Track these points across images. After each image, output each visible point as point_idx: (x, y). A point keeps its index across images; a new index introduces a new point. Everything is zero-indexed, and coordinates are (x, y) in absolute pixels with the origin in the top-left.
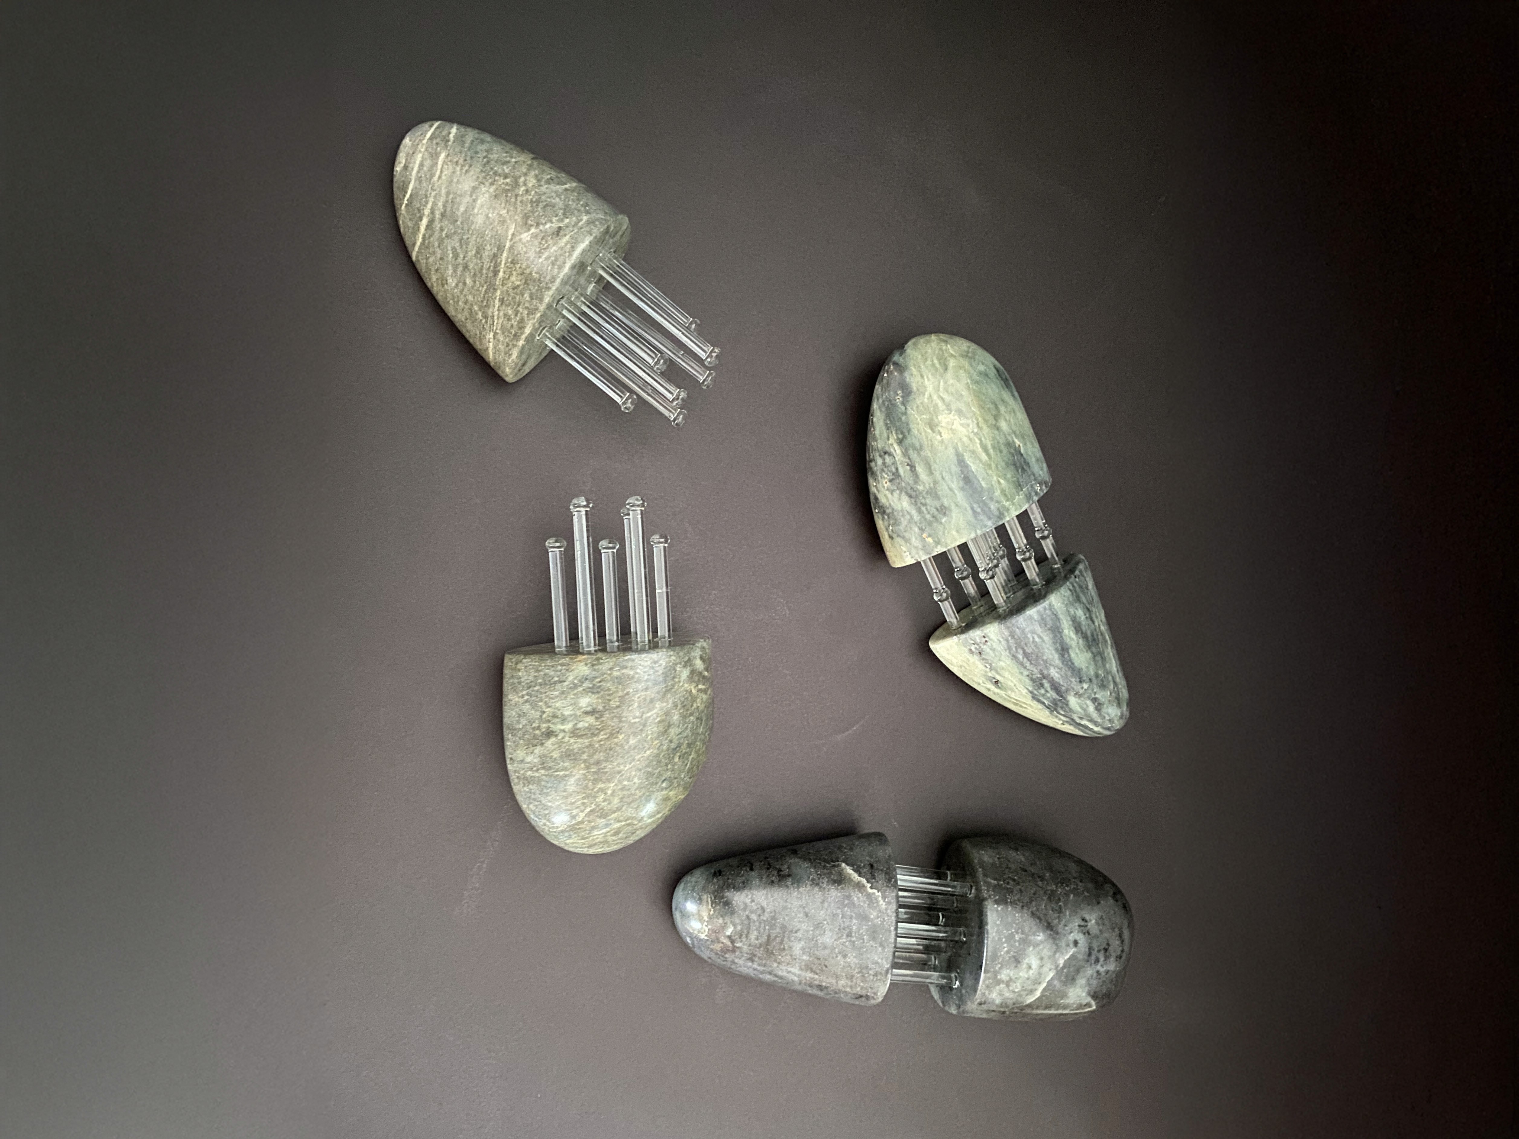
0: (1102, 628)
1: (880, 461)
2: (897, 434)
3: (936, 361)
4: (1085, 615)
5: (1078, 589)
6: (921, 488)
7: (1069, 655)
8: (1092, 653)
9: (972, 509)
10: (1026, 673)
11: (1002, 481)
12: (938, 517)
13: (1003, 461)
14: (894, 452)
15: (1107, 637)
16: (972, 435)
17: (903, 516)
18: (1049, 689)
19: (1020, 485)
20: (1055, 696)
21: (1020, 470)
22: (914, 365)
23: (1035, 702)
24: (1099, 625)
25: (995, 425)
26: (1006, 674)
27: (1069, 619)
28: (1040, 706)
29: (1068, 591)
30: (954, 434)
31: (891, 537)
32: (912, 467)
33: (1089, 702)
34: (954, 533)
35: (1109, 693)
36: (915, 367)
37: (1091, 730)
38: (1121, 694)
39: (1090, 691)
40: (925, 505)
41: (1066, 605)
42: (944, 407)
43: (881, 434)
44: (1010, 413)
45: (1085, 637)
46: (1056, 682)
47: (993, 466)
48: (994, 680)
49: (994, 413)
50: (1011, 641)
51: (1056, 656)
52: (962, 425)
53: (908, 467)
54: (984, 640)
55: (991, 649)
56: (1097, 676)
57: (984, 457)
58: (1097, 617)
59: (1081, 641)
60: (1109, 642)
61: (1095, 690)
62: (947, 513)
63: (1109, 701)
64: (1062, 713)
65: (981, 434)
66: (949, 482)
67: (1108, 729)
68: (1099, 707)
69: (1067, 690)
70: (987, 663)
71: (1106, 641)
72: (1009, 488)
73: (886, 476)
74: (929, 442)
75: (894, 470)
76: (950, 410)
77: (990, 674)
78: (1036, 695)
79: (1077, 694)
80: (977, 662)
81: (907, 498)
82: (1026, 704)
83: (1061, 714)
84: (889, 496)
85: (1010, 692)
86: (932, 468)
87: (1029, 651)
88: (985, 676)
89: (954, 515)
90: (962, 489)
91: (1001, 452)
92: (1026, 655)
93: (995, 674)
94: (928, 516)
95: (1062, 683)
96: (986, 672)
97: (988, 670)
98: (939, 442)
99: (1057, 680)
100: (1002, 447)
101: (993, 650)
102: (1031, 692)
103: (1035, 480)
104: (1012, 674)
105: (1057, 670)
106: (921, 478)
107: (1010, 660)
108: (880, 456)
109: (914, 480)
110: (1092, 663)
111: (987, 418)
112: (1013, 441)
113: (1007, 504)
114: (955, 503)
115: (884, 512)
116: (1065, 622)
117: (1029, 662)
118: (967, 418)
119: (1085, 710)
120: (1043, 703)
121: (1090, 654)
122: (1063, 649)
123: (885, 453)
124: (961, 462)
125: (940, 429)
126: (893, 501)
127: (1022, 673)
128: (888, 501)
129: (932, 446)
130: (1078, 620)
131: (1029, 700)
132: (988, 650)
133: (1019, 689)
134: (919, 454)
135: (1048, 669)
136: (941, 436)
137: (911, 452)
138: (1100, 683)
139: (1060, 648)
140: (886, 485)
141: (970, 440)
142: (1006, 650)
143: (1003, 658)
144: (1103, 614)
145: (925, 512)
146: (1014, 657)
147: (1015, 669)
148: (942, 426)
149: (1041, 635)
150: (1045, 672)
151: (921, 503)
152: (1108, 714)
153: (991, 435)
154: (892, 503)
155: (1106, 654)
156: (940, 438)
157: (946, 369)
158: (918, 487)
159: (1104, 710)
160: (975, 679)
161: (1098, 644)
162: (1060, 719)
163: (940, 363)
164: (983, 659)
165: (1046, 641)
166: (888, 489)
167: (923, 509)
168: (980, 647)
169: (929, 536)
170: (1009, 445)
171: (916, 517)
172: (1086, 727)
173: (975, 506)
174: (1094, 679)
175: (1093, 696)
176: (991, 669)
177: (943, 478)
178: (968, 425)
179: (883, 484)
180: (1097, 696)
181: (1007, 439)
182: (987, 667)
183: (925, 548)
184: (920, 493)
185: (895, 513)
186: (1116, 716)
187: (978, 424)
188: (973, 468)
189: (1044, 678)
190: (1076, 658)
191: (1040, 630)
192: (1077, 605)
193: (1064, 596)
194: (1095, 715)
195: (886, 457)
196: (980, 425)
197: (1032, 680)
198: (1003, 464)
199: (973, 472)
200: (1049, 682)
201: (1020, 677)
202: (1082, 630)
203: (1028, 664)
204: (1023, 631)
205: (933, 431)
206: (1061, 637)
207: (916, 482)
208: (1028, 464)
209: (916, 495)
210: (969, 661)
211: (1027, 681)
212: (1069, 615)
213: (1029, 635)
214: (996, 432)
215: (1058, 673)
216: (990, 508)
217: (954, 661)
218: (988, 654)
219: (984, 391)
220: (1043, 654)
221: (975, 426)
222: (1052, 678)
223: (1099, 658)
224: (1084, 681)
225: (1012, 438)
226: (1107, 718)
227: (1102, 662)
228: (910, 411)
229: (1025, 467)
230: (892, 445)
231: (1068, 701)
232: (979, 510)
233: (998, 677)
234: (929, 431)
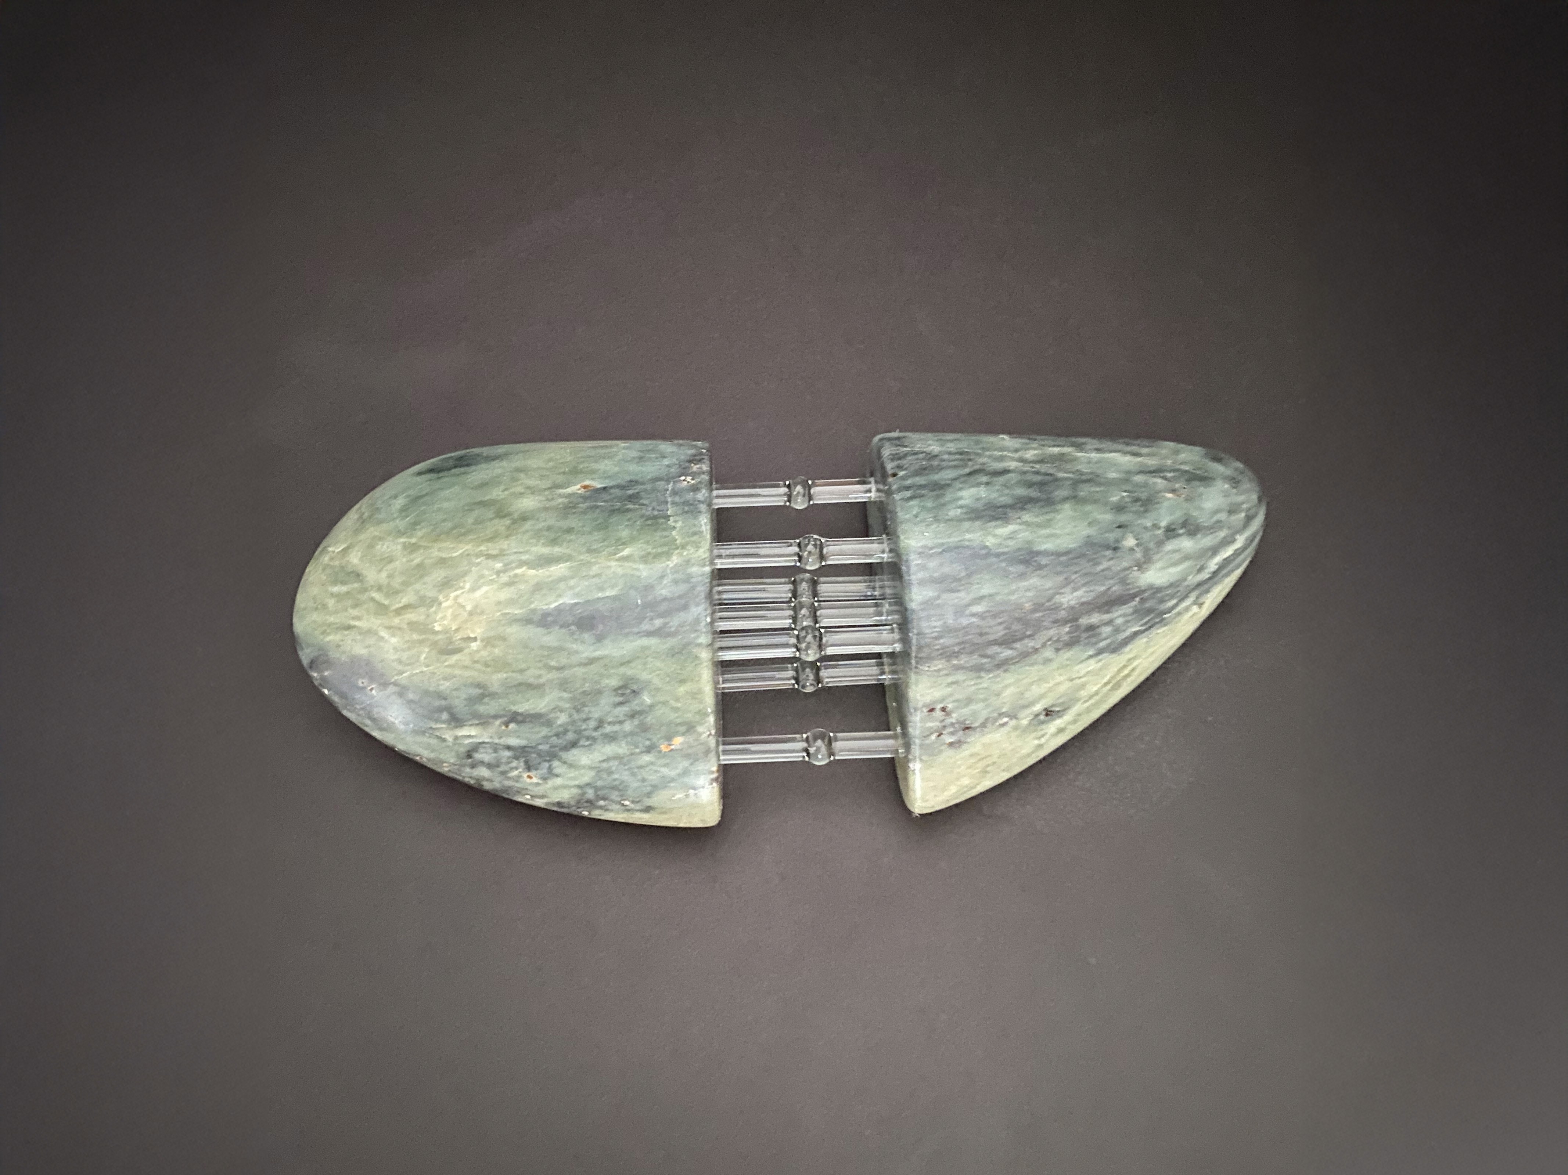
0: (1030, 454)
1: (484, 772)
2: (437, 721)
3: (336, 589)
4: (979, 484)
5: (920, 480)
6: (563, 719)
7: (1045, 553)
8: (1065, 499)
9: (649, 634)
10: (1049, 653)
11: (626, 552)
12: (638, 708)
13: (590, 533)
14: (471, 740)
15: (1056, 450)
16: (504, 578)
17: (610, 772)
18: (1106, 617)
19: (655, 518)
20: (1127, 609)
21: (631, 506)
22: (324, 633)
23: (1127, 649)
24: (1022, 460)
25: (514, 522)
26: (1036, 690)
27: (967, 525)
28: (1141, 641)
29: (912, 503)
30: (482, 613)
31: (648, 809)
32: (515, 718)
33: (1170, 546)
34: (682, 690)
35: (1170, 495)
36: (329, 634)
37: (1237, 553)
38: (1186, 468)
39: (1146, 536)
40: (601, 723)
41: (936, 519)
42: (422, 610)
43: (428, 747)
44: (514, 480)
45: (1022, 504)
46: (1094, 599)
47: (585, 557)
48: (1042, 717)
49: (490, 514)
50: (963, 660)
51: (1034, 581)
52: (473, 590)
53: (512, 726)
54: (938, 714)
55: (967, 705)
56: (1119, 508)
57: (558, 570)
58: (1002, 459)
59: (1027, 517)
60: (1066, 450)
61: (1149, 524)
62: (635, 687)
63: (1187, 500)
64: (1174, 602)
65: (512, 558)
66: (574, 659)
67: (1249, 519)
68: (1191, 528)
69: (1123, 581)
70: (995, 720)
71: (1061, 457)
72: (647, 543)
73: (515, 773)
74: (478, 666)
75: (508, 753)
76: (435, 601)
77: (1025, 722)
78: (1109, 645)
79: (1141, 566)
80: (987, 739)
81: (575, 751)
82: (1125, 667)
83: (1177, 605)
84: (558, 781)
85: (1083, 693)
86: (531, 680)
87: (999, 632)
88: (1026, 730)
89: (645, 676)
90: (600, 638)
91: (569, 531)
92: (1006, 642)
93: (1028, 711)
94: (628, 727)
95: (1103, 588)
96: (1016, 728)
97: (1013, 722)
98: (485, 647)
99: (1093, 595)
100: (565, 524)
101: (969, 701)
102: (1100, 652)
103: (668, 481)
104: (1041, 680)
105: (1067, 590)
106: (543, 711)
107: (1007, 675)
108: (473, 766)
109: (543, 724)
110: (1089, 508)
111: (489, 532)
112: (569, 495)
113: (675, 560)
114: (622, 664)
115: (589, 801)
116: (968, 536)
117: (1026, 641)
118: (465, 574)
119: (1187, 558)
120: (1136, 634)
121: (1067, 506)
122: (1026, 562)
123: (469, 756)
124: (545, 620)
125: (459, 636)
126: (571, 779)
127: (1048, 661)
128: (570, 787)
129: (487, 665)
130: (979, 505)
131: (1115, 662)
132: (966, 711)
133: (1083, 673)
134: (493, 695)
135: (1057, 608)
136: (475, 639)
137: (482, 709)
138: (1137, 507)
139: (1021, 568)
140: (535, 780)
141: (510, 584)
142: (980, 677)
143: (997, 687)
144: (1006, 440)
145: (616, 728)
146: (1003, 665)
147: (1031, 672)
148: (457, 630)
149: (972, 596)
150: (1063, 614)
151: (596, 729)
152: (1217, 511)
153: (526, 537)
154: (577, 783)
155: (1085, 469)
156: (478, 643)
157: (358, 575)
158: (559, 722)
159: (1204, 519)
160: (1024, 751)
161: (1057, 480)
162: (1187, 609)
163: (343, 583)
164: (983, 725)
165: (992, 591)
166: (545, 779)
167: (608, 729)
168: (952, 724)
169: (669, 738)
170: (570, 508)
171: (621, 748)
172: (1227, 562)
173: (646, 626)
174: (1123, 518)
175: (1159, 532)
176: (1013, 716)
177: (560, 669)
178: (482, 576)
179: (531, 784)
180: (1163, 524)
181: (556, 508)
182: (1006, 723)
183: (691, 756)
184: (573, 722)
185: (599, 783)
186: (1226, 495)
187: (489, 557)
188: (568, 599)
189: (1077, 620)
190: (1059, 541)
191: (962, 594)
192: (948, 497)
193: (916, 516)
194: (1207, 541)
195: (478, 756)
196: (495, 552)
197: (1071, 644)
198: (597, 535)
199: (576, 604)
200: (1089, 612)
201: (1054, 665)
202: (1005, 506)
203: (1031, 644)
204: (948, 630)
205: (459, 650)
206: (998, 555)
207: (549, 723)
208: (632, 483)
209: (575, 732)
210: (977, 754)
211: (1067, 654)
212: (960, 520)
213: (965, 621)
214: (528, 525)
215: (1075, 590)
216: (665, 599)
217: (966, 781)
218: (974, 714)
219: (440, 516)
220: (1019, 607)
221: (490, 562)
222: (1083, 604)
223: (1085, 491)
224: (1117, 541)
225: (561, 496)
226: (1222, 516)
227: (1100, 484)
228: (403, 679)
229: (630, 492)
230: (456, 738)
231: (1151, 587)
232: (658, 622)
233: (1038, 707)
234: (454, 658)
